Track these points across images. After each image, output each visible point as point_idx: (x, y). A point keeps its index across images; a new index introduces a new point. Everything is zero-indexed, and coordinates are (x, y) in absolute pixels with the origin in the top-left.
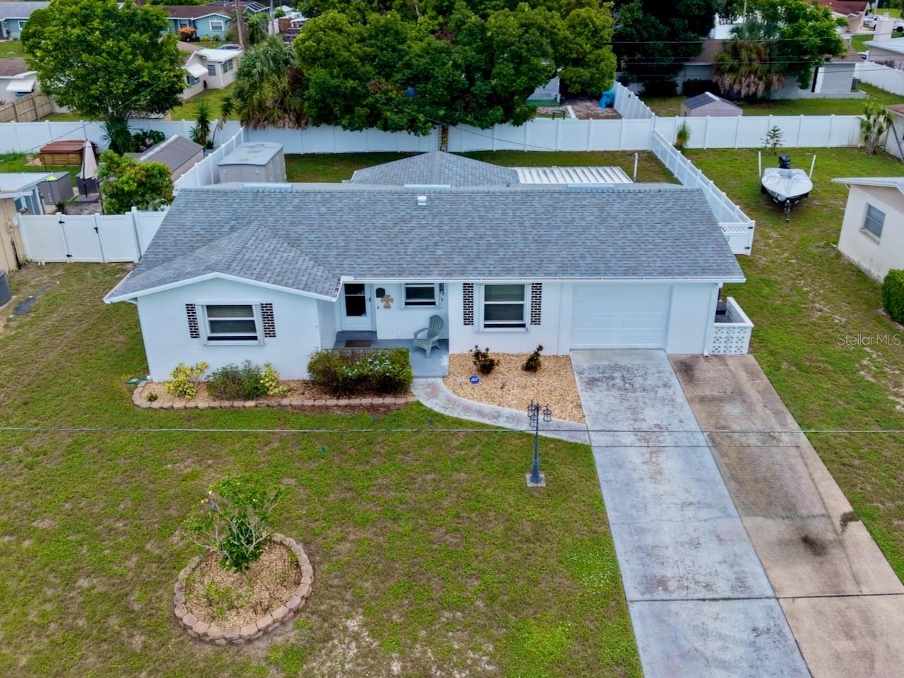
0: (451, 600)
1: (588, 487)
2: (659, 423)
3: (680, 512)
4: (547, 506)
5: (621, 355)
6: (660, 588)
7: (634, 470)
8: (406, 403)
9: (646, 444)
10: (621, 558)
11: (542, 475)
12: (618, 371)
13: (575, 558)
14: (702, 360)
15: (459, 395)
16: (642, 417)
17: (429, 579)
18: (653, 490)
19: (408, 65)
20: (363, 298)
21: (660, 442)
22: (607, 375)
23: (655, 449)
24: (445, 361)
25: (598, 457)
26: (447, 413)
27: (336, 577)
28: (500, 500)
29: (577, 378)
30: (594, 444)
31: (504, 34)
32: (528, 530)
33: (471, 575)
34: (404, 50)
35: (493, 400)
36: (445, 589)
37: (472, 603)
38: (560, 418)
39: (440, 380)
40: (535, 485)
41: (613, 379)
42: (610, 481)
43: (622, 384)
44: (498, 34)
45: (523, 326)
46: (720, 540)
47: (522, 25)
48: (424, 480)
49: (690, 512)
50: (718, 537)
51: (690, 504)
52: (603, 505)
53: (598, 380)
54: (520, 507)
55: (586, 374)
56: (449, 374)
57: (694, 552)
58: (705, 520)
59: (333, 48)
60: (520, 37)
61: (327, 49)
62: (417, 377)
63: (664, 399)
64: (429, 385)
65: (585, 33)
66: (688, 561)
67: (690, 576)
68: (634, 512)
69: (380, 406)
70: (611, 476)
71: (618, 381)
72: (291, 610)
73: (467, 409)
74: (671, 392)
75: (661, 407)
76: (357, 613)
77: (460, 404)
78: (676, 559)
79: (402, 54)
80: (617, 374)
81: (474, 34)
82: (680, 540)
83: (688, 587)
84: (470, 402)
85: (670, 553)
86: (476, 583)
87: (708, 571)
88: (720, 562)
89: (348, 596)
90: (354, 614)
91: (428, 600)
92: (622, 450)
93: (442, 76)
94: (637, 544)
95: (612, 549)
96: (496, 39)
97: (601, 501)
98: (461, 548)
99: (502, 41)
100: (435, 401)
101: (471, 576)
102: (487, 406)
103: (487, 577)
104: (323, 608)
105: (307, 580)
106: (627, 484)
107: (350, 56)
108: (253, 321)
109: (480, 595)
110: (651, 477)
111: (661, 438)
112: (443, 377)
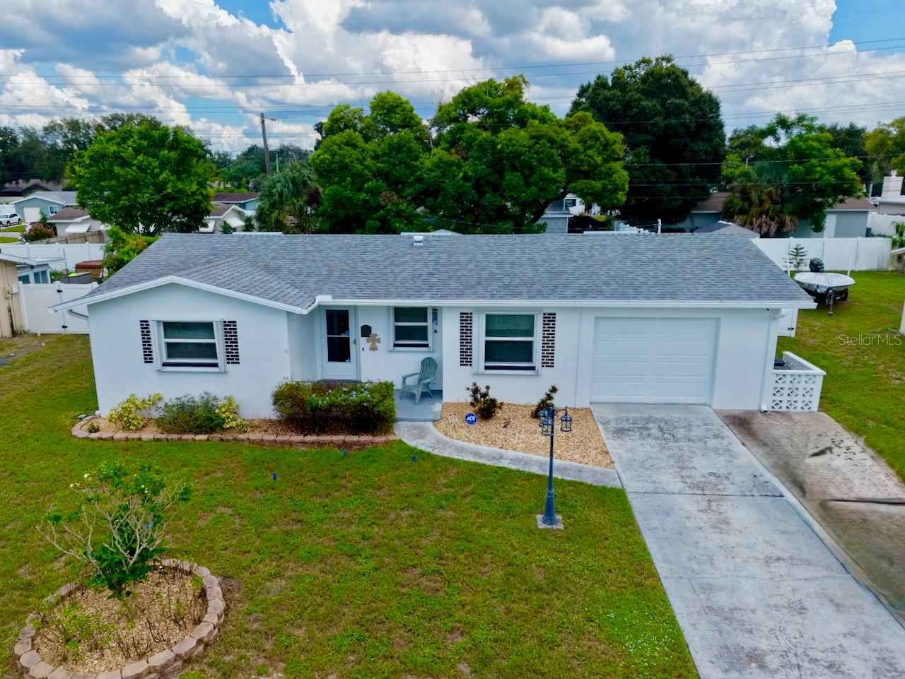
0: (420, 660)
1: (624, 533)
2: (716, 472)
3: (766, 569)
4: (566, 552)
5: (655, 409)
6: (753, 665)
7: (688, 518)
8: (386, 442)
9: (700, 492)
10: (683, 622)
11: (559, 517)
12: (655, 422)
13: (613, 615)
14: (760, 415)
15: (451, 437)
16: (690, 465)
17: (389, 631)
18: (719, 541)
19: (420, 180)
20: (347, 340)
21: (719, 490)
22: (639, 426)
23: (714, 497)
24: (437, 407)
25: (635, 503)
26: (435, 452)
27: (256, 620)
28: (499, 540)
29: (601, 428)
30: (628, 490)
31: (515, 145)
32: (539, 578)
33: (452, 628)
34: (416, 166)
35: (494, 443)
36: (411, 645)
37: (452, 667)
38: (580, 462)
39: (430, 424)
40: (550, 527)
41: (647, 429)
42: (656, 528)
43: (660, 434)
44: (508, 146)
45: (533, 368)
46: (837, 605)
47: (532, 138)
48: (398, 515)
49: (780, 568)
50: (832, 601)
51: (778, 559)
52: (649, 554)
53: (628, 430)
54: (529, 550)
55: (613, 424)
56: (442, 419)
57: (798, 618)
58: (806, 580)
59: (347, 160)
60: (530, 148)
61: (341, 161)
62: (402, 420)
63: (718, 449)
64: (416, 428)
65: (597, 146)
66: (791, 630)
67: (800, 651)
68: (695, 566)
69: (355, 443)
70: (655, 523)
71: (654, 431)
72: (178, 657)
73: (461, 450)
74: (725, 442)
75: (715, 456)
76: (275, 668)
77: (453, 445)
78: (771, 625)
79: (413, 170)
80: (651, 425)
81: (485, 149)
82: (772, 602)
83: (799, 666)
84: (465, 444)
85: (760, 617)
86: (460, 639)
87: (828, 645)
88: (845, 635)
89: (268, 646)
90: (271, 669)
91: (385, 657)
92: (669, 497)
93: (453, 188)
94: (706, 604)
95: (668, 607)
96: (506, 151)
97: (645, 549)
98: (442, 594)
99: (511, 152)
100: (421, 441)
101: (452, 631)
102: (485, 449)
103: (478, 634)
104: (227, 659)
105: (212, 618)
106: (680, 533)
107: (363, 170)
108: (214, 345)
109: (466, 656)
110: (714, 527)
111: (721, 487)
112: (434, 421)
